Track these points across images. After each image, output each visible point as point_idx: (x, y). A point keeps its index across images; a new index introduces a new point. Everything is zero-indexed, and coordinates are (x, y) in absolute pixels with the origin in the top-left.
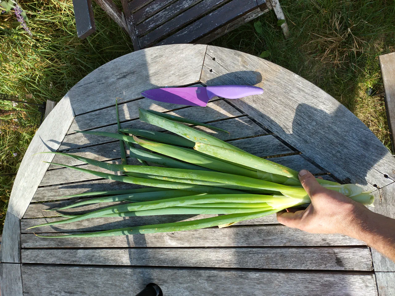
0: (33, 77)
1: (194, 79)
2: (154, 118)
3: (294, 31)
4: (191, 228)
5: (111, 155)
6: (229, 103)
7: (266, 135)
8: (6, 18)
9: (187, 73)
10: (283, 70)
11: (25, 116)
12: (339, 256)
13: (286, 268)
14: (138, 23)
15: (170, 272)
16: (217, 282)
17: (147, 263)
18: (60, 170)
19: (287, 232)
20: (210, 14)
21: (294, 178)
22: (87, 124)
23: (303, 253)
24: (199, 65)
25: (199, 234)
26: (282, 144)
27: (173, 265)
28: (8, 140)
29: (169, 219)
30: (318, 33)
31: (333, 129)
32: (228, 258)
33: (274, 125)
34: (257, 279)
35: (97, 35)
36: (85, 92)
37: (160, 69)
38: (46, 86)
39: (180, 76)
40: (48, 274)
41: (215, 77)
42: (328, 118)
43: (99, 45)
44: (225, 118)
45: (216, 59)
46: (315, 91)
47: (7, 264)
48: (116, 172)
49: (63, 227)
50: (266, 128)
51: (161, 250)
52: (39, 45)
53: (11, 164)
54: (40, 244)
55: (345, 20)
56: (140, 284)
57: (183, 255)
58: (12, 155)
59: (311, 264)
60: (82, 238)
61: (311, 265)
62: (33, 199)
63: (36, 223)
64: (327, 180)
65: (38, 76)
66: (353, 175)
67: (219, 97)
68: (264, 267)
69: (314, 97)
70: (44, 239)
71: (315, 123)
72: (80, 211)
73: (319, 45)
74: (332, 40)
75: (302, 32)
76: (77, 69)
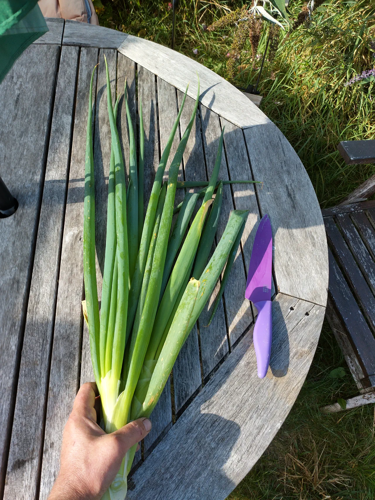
0: (290, 83)
1: (283, 285)
2: (235, 228)
3: (329, 419)
4: (85, 264)
5: (190, 169)
6: (248, 329)
7: (203, 375)
8: (366, 57)
9: (291, 276)
10: (288, 407)
11: (243, 67)
12: (27, 465)
13: (19, 388)
14: (352, 218)
15: (30, 231)
16: (10, 292)
17: (45, 201)
18: (176, 104)
19: (68, 394)
20: (360, 312)
21: (141, 412)
22: (232, 143)
23: (36, 414)
24: (300, 293)
25: (77, 273)
26: (188, 398)
27: (39, 236)
28: (215, 45)
29: (100, 236)
30: (326, 453)
31: (204, 471)
32: (41, 309)
33: (214, 388)
34: (9, 346)
35: (339, 165)
36: (272, 144)
37: (297, 242)
38: (278, 97)
39: (287, 266)
40: (44, 76)
41: (283, 314)
42: (219, 466)
43: (325, 166)
44: (229, 322)
45: (306, 317)
46: (257, 450)
47: (63, 28)
48: (168, 173)
49: (102, 101)
50: (212, 377)
51: (61, 222)
52: (330, 94)
53: (185, 45)
54: (84, 70)
55: (341, 492)
56: (19, 190)
57: (51, 249)
58: (195, 47)
59: (21, 423)
60: (86, 122)
61: (19, 423)
62: (142, 67)
63: (111, 68)
64: (135, 457)
65: (292, 89)
66: (138, 495)
67: (257, 316)
68: (24, 358)
69: (249, 448)
70: (89, 76)
71: (213, 447)
72: (122, 123)
73: (309, 453)
74: (314, 472)
75: (327, 431)
76: (297, 136)
